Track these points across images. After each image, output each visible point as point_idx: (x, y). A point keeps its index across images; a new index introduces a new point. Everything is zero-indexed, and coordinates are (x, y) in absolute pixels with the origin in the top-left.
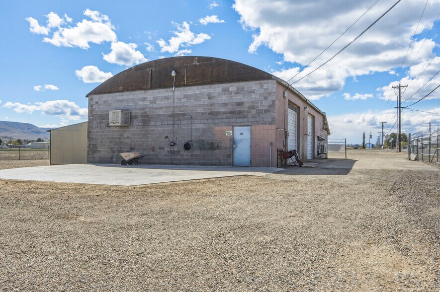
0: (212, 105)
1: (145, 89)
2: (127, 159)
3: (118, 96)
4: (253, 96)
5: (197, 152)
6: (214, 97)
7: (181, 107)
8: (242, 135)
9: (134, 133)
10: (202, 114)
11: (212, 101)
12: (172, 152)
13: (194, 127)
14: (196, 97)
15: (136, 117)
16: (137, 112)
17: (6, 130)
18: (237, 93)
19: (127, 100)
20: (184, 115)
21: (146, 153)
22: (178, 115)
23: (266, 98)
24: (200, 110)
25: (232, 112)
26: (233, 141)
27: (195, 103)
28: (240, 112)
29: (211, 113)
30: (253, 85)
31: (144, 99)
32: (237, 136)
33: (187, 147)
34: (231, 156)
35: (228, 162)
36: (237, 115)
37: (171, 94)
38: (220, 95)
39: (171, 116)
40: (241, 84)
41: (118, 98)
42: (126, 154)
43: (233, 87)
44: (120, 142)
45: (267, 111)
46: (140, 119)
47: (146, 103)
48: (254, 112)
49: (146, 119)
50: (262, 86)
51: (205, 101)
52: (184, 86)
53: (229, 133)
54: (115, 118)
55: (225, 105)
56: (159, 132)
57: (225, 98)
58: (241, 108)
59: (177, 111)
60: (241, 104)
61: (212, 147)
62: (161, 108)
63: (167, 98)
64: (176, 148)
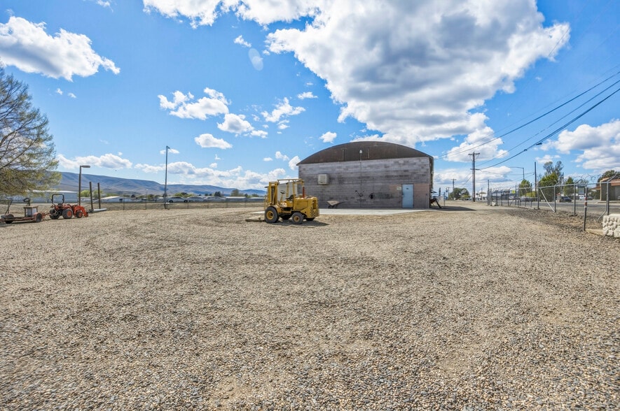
0: (387, 171)
1: (340, 161)
2: (332, 205)
3: (321, 165)
4: (415, 166)
5: (378, 200)
6: (388, 167)
7: (365, 172)
8: (408, 189)
9: (333, 189)
10: (381, 177)
11: (388, 169)
12: (361, 200)
13: (376, 184)
14: (377, 167)
15: (334, 179)
16: (334, 175)
17: (135, 187)
18: (404, 164)
19: (327, 168)
20: (368, 177)
21: (342, 201)
22: (364, 177)
23: (423, 168)
24: (380, 174)
25: (400, 176)
26: (402, 193)
27: (376, 170)
28: (406, 176)
29: (387, 176)
30: (414, 160)
31: (339, 167)
32: (405, 190)
33: (372, 197)
34: (400, 202)
35: (399, 206)
36: (404, 177)
37: (359, 164)
38: (392, 165)
39: (359, 178)
40: (406, 159)
41: (321, 166)
42: (332, 201)
43: (401, 161)
44: (323, 195)
45: (423, 175)
46: (337, 180)
47: (342, 170)
48: (415, 176)
49: (341, 180)
50: (420, 161)
51: (383, 169)
52: (368, 159)
53: (399, 188)
54: (322, 179)
55: (397, 171)
56: (350, 188)
57: (396, 167)
58: (407, 173)
59: (363, 175)
60: (406, 171)
61: (388, 197)
62: (352, 173)
63: (356, 167)
64: (362, 198)
